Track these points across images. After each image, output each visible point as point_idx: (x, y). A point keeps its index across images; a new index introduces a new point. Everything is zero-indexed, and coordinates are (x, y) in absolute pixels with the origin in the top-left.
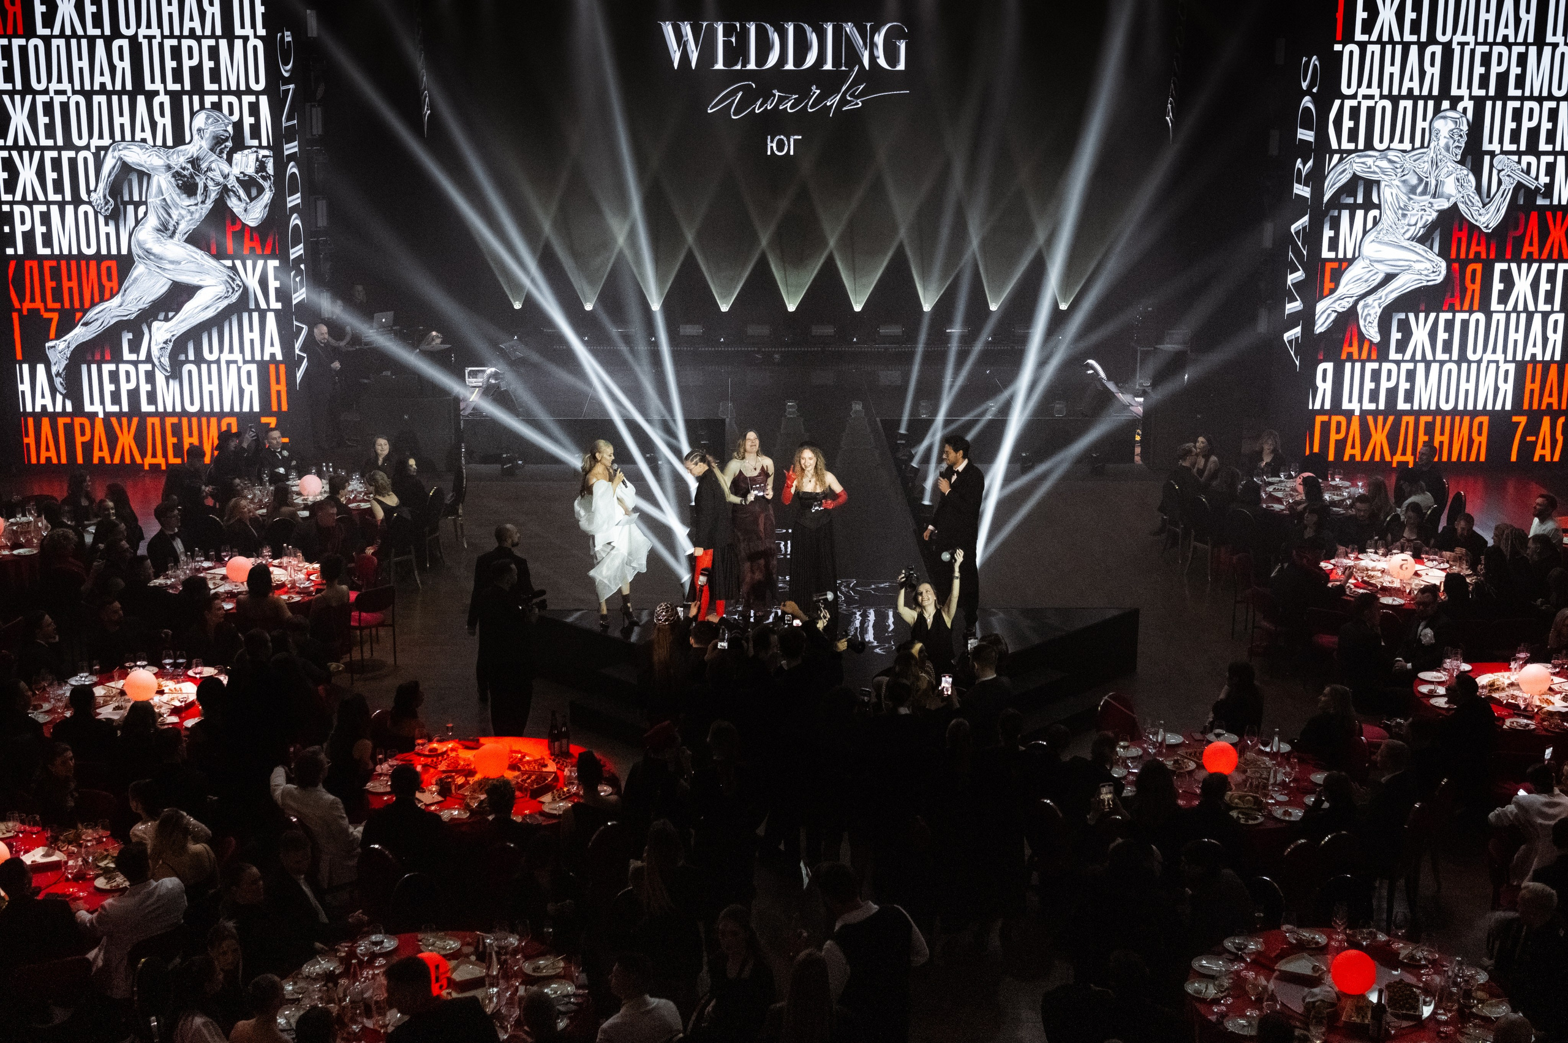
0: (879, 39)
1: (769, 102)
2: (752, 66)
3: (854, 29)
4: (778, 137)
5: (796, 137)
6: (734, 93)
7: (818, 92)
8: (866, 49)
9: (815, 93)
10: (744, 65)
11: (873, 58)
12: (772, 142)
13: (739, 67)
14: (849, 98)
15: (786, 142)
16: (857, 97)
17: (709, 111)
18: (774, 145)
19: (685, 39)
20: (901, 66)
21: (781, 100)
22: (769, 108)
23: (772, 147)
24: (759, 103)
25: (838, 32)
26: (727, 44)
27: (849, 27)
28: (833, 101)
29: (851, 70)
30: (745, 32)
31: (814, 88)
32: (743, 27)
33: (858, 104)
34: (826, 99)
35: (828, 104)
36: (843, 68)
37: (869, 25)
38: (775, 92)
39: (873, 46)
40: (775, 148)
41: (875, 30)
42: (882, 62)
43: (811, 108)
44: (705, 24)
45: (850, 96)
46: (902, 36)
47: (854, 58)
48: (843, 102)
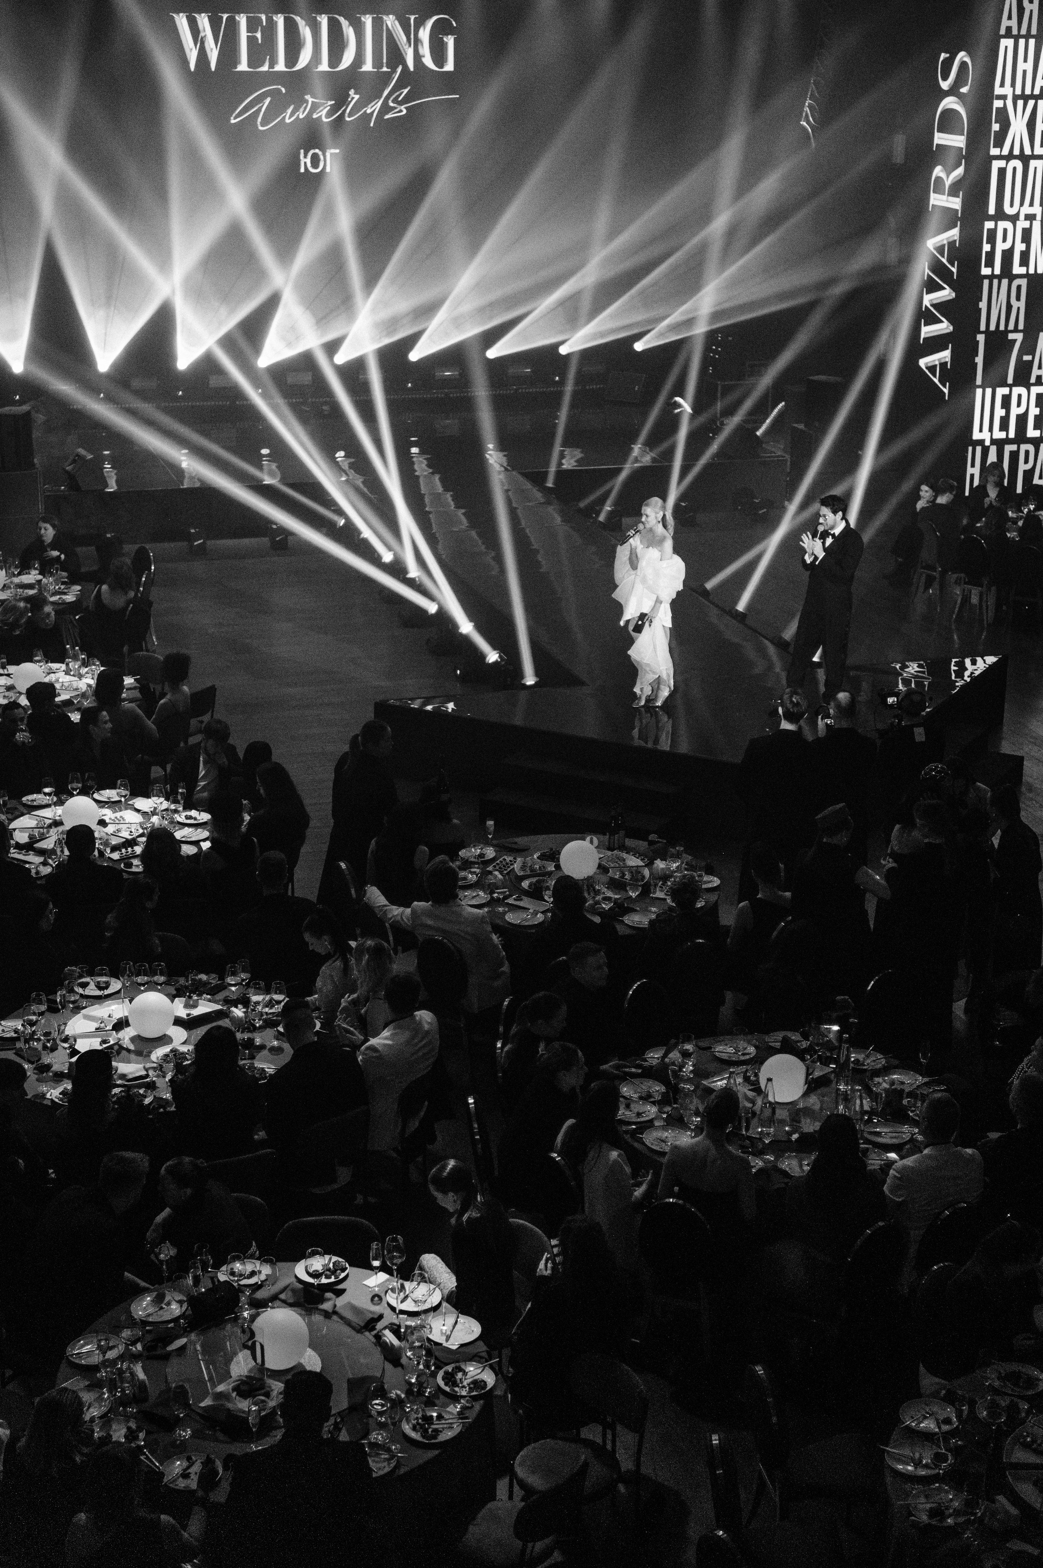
0: (425, 34)
1: (302, 110)
2: (281, 67)
3: (397, 23)
4: (312, 152)
5: (333, 151)
6: (260, 99)
7: (357, 97)
8: (410, 46)
9: (353, 98)
10: (272, 66)
11: (418, 57)
12: (305, 157)
13: (265, 68)
14: (392, 104)
15: (322, 157)
16: (401, 103)
17: (233, 121)
18: (308, 161)
19: (202, 34)
20: (450, 67)
21: (315, 107)
22: (301, 116)
23: (305, 163)
24: (289, 111)
25: (378, 24)
26: (251, 40)
27: (390, 21)
28: (374, 108)
29: (394, 71)
30: (272, 25)
31: (352, 92)
32: (270, 20)
33: (401, 111)
34: (366, 106)
35: (369, 111)
36: (385, 69)
37: (412, 18)
38: (308, 97)
39: (417, 41)
40: (309, 165)
41: (419, 23)
42: (428, 61)
43: (349, 116)
44: (225, 16)
45: (393, 102)
46: (450, 31)
47: (396, 57)
48: (385, 109)
